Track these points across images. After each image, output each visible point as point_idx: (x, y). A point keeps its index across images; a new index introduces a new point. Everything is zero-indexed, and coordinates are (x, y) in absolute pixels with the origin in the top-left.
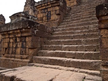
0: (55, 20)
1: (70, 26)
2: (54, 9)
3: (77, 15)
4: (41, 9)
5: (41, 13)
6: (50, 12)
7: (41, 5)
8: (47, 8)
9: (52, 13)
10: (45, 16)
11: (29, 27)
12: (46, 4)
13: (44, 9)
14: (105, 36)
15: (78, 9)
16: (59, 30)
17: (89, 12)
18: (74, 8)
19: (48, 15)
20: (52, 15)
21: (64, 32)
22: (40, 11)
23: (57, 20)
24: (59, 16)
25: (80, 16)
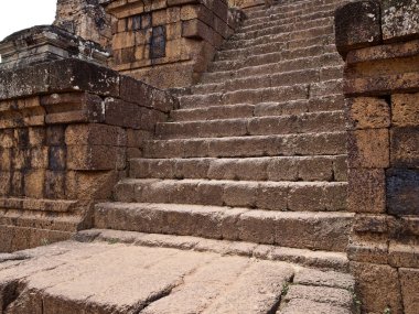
0: (180, 61)
1: (238, 85)
3: (268, 40)
4: (125, 13)
5: (127, 30)
6: (163, 26)
8: (151, 13)
9: (168, 33)
10: (140, 45)
11: (77, 88)
13: (140, 15)
14: (369, 124)
15: (272, 19)
16: (199, 99)
17: (314, 32)
18: (258, 15)
19: (152, 38)
20: (171, 40)
21: (217, 109)
22: (121, 23)
23: (189, 60)
24: (197, 44)
25: (277, 48)
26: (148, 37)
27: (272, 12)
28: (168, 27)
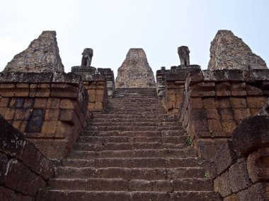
0: (54, 138)
2: (57, 104)
4: (11, 94)
5: (8, 106)
6: (43, 109)
7: (15, 83)
8: (34, 99)
9: (47, 115)
10: (18, 120)
12: (32, 86)
13: (24, 98)
15: (113, 121)
19: (31, 116)
20: (48, 120)
23: (63, 138)
24: (69, 127)
25: (127, 140)
26: (27, 115)
27: (112, 117)
28: (47, 111)
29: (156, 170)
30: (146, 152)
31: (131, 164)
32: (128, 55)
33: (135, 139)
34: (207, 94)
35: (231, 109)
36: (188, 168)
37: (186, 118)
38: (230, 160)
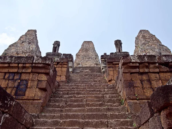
29: (101, 121)
30: (94, 109)
31: (84, 117)
32: (83, 45)
33: (86, 100)
34: (134, 71)
35: (149, 81)
36: (122, 120)
37: (120, 86)
38: (149, 115)
